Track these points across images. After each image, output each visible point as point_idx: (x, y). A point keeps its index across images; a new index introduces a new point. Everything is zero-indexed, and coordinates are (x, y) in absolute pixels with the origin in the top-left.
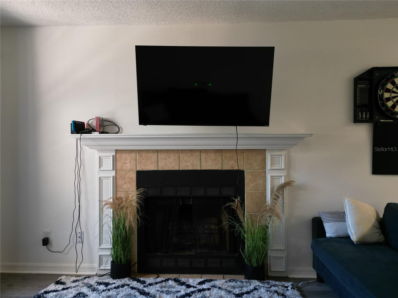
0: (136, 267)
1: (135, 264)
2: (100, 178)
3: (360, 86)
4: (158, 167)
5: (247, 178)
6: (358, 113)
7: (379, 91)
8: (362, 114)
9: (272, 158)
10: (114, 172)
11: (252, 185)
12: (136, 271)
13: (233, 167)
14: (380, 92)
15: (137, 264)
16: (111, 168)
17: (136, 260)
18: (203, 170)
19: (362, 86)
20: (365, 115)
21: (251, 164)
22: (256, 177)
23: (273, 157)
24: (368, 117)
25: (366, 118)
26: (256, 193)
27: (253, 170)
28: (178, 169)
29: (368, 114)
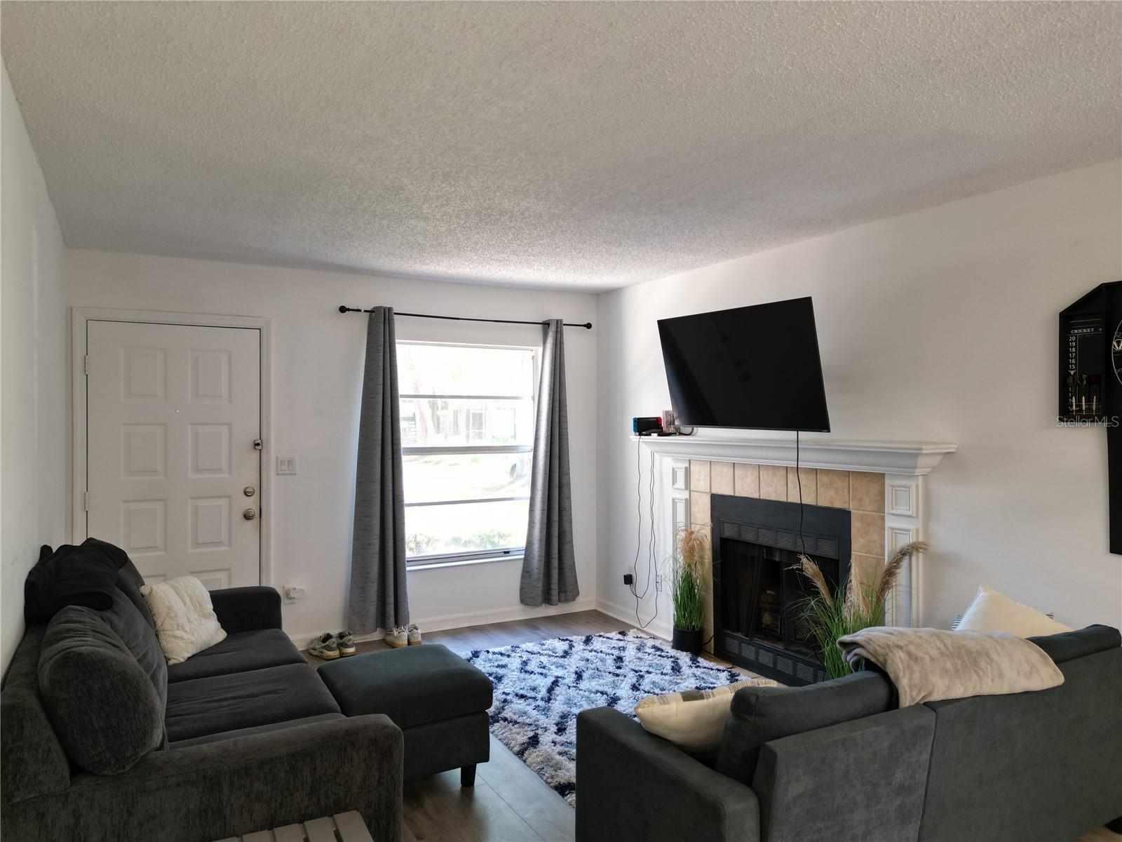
0: (713, 646)
1: (710, 640)
2: (673, 499)
3: (1080, 331)
4: (734, 493)
5: (855, 525)
6: (1072, 398)
7: (1115, 343)
8: (1079, 400)
9: (894, 491)
10: (688, 492)
11: (862, 541)
12: (712, 653)
13: (832, 503)
14: (1119, 346)
15: (713, 640)
16: (684, 487)
17: (712, 633)
18: (791, 503)
19: (1085, 331)
20: (1085, 402)
21: (860, 500)
22: (868, 526)
23: (896, 490)
24: (1094, 409)
25: (1089, 409)
26: (869, 557)
27: (864, 512)
28: (758, 497)
29: (1095, 401)
